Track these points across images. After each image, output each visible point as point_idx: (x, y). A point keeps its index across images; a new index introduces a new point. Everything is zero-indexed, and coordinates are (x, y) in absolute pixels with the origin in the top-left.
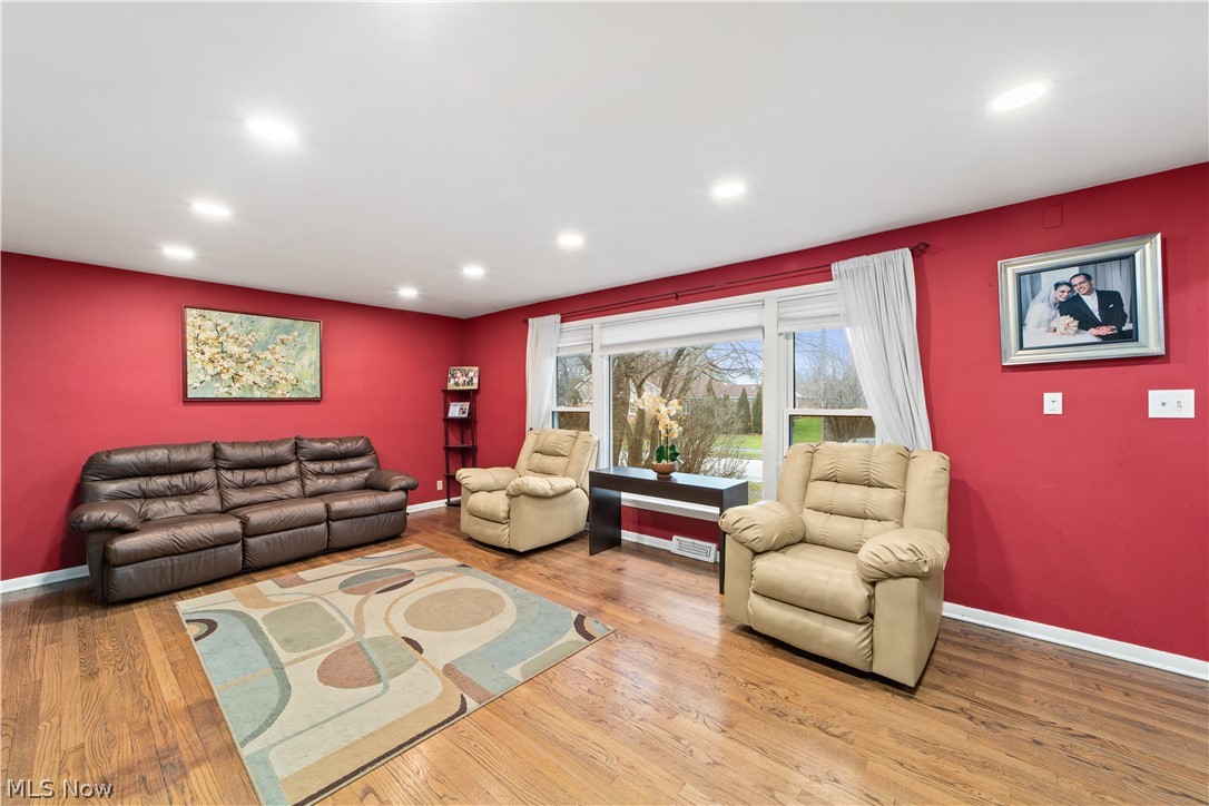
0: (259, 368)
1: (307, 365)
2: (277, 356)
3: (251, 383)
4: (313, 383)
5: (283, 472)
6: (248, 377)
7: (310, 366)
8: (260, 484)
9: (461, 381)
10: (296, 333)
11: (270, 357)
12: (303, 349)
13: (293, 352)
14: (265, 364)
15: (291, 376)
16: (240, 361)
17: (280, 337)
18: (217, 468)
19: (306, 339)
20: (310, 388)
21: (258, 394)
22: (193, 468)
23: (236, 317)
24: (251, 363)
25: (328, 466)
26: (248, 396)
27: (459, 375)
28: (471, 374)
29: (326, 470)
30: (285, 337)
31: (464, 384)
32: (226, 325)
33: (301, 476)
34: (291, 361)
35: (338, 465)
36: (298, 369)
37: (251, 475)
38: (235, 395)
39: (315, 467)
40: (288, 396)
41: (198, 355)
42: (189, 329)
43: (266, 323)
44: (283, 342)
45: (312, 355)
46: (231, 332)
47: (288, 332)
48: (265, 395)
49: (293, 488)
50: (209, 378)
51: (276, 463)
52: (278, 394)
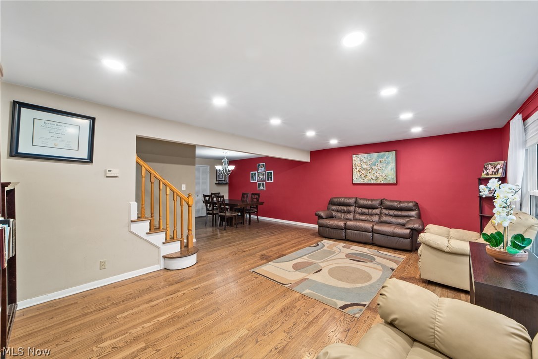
0: (373, 172)
1: (390, 169)
2: (379, 167)
3: (370, 178)
4: (393, 177)
5: (374, 211)
6: (369, 176)
7: (391, 170)
8: (366, 214)
9: (491, 172)
10: (386, 157)
11: (376, 168)
12: (388, 163)
13: (385, 165)
14: (375, 171)
15: (384, 175)
16: (367, 170)
17: (380, 160)
18: (355, 206)
19: (390, 159)
20: (392, 178)
21: (372, 182)
22: (349, 205)
23: (365, 155)
24: (370, 171)
25: (392, 212)
26: (369, 182)
27: (490, 167)
28: (498, 166)
29: (390, 214)
30: (381, 159)
31: (492, 174)
32: (363, 158)
33: (381, 215)
34: (384, 169)
35: (396, 213)
36: (386, 171)
37: (364, 210)
38: (365, 182)
39: (387, 212)
40: (383, 182)
41: (355, 169)
42: (353, 161)
43: (375, 155)
44: (381, 162)
45: (393, 165)
46: (364, 160)
47: (382, 158)
48: (375, 182)
49: (376, 218)
50: (358, 177)
51: (373, 208)
52: (379, 182)
